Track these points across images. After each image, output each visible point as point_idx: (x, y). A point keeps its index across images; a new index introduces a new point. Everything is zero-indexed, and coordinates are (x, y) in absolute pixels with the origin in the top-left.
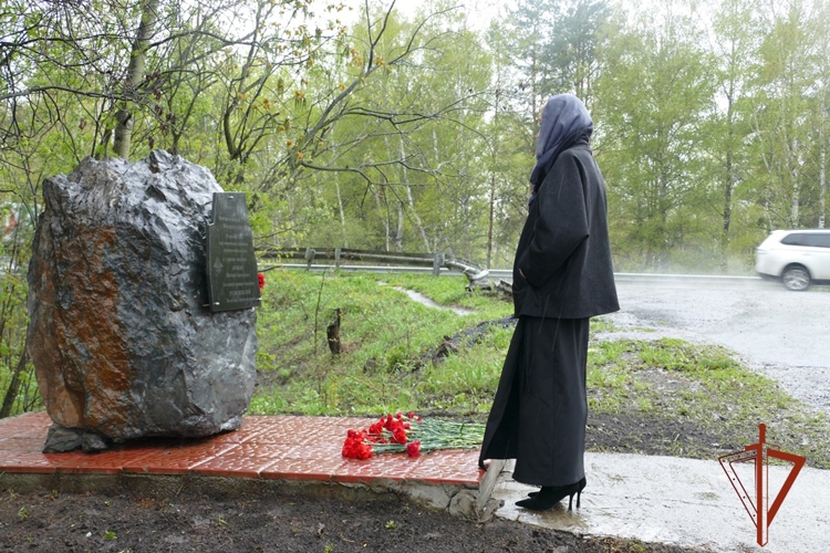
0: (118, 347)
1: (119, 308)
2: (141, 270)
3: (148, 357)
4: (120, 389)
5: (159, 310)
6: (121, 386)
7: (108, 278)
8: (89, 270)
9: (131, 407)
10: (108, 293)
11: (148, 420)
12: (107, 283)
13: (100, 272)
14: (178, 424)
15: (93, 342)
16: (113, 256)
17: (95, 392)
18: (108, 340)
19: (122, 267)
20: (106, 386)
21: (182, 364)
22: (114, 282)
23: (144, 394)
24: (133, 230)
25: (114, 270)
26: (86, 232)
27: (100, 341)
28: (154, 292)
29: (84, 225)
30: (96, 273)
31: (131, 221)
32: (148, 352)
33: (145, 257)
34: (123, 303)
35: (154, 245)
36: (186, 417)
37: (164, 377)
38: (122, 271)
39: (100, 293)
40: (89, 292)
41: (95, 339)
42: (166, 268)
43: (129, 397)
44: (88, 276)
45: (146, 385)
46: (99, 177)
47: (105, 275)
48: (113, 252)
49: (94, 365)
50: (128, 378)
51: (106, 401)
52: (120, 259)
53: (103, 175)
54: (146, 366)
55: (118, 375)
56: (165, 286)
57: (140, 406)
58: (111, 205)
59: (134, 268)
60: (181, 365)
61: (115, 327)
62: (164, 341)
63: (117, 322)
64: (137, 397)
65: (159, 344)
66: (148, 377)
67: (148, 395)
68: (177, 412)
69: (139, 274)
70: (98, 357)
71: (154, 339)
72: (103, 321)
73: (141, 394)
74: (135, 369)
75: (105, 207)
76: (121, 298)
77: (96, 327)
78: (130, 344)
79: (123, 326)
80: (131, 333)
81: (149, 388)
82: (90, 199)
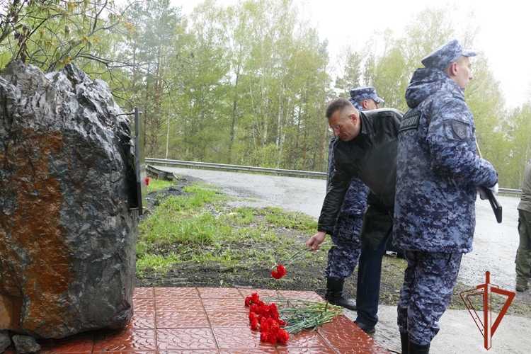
0: (58, 251)
1: (62, 213)
2: (85, 177)
3: (88, 260)
4: (57, 291)
5: (100, 215)
6: (59, 288)
7: (52, 184)
8: (34, 175)
9: (68, 307)
10: (52, 198)
11: (83, 319)
12: (52, 189)
13: (46, 178)
14: (111, 320)
15: (34, 247)
16: (58, 163)
17: (34, 297)
18: (50, 245)
19: (66, 173)
20: (44, 290)
21: (118, 265)
22: (59, 189)
23: (81, 294)
24: (79, 137)
25: (59, 176)
26: (34, 138)
27: (40, 246)
28: (95, 198)
29: (32, 130)
30: (42, 179)
31: (76, 128)
32: (88, 255)
33: (89, 164)
34: (66, 209)
35: (98, 154)
36: (118, 313)
37: (101, 278)
38: (66, 177)
39: (44, 199)
40: (34, 198)
41: (36, 244)
42: (107, 175)
43: (68, 299)
44: (32, 181)
45: (83, 286)
46: (35, 82)
47: (50, 181)
48: (59, 158)
49: (34, 270)
50: (67, 281)
51: (44, 304)
52: (65, 166)
53: (38, 80)
54: (85, 269)
55: (58, 278)
56: (106, 192)
57: (77, 306)
58: (57, 112)
59: (77, 175)
60: (118, 266)
61: (58, 232)
62: (103, 244)
63: (60, 227)
64: (73, 297)
65: (98, 247)
66: (85, 279)
67: (85, 296)
68: (112, 309)
69: (82, 180)
70: (38, 261)
71: (94, 242)
72: (46, 226)
73: (77, 294)
74: (74, 272)
75: (51, 113)
76: (64, 204)
77: (37, 232)
78: (71, 248)
79: (65, 231)
80: (71, 238)
81: (86, 288)
82: (34, 103)
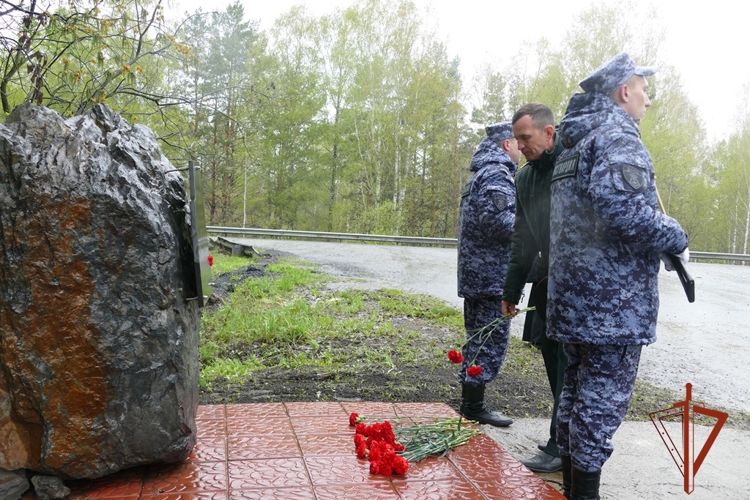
0: (89, 360)
1: (93, 308)
2: (123, 258)
3: (131, 370)
4: (91, 415)
5: (145, 308)
6: (93, 410)
7: (78, 269)
8: (53, 258)
9: (105, 436)
10: (78, 289)
11: (127, 451)
12: (77, 276)
13: (70, 260)
14: (164, 451)
15: (56, 356)
16: (85, 240)
17: (59, 423)
18: (77, 351)
19: (97, 254)
20: (73, 413)
21: (173, 376)
22: (87, 275)
23: (122, 418)
24: (112, 205)
25: (87, 258)
26: (51, 207)
27: (65, 354)
28: (138, 286)
29: (49, 196)
30: (64, 262)
31: (109, 192)
32: (131, 363)
33: (129, 240)
34: (99, 302)
35: (140, 226)
36: (175, 441)
37: (149, 394)
38: (98, 259)
39: (67, 290)
40: (53, 289)
41: (59, 351)
42: (153, 255)
43: (105, 424)
44: (51, 266)
45: (125, 406)
46: (50, 132)
47: (76, 266)
48: (86, 234)
49: (58, 386)
50: (103, 399)
51: (73, 433)
52: (94, 244)
53: (55, 128)
54: (127, 382)
55: (91, 397)
56: (153, 278)
57: (118, 434)
58: (81, 170)
59: (112, 256)
60: (171, 377)
61: (88, 334)
62: (151, 348)
63: (91, 327)
64: (112, 422)
65: (145, 353)
66: (128, 396)
67: (129, 419)
68: (166, 437)
69: (119, 262)
70: (63, 375)
71: (139, 346)
72: (72, 326)
73: (117, 418)
74: (113, 387)
75: (73, 172)
76: (95, 295)
77: (60, 335)
78: (107, 355)
79: (97, 333)
80: (107, 342)
81: (130, 410)
82: (50, 159)
